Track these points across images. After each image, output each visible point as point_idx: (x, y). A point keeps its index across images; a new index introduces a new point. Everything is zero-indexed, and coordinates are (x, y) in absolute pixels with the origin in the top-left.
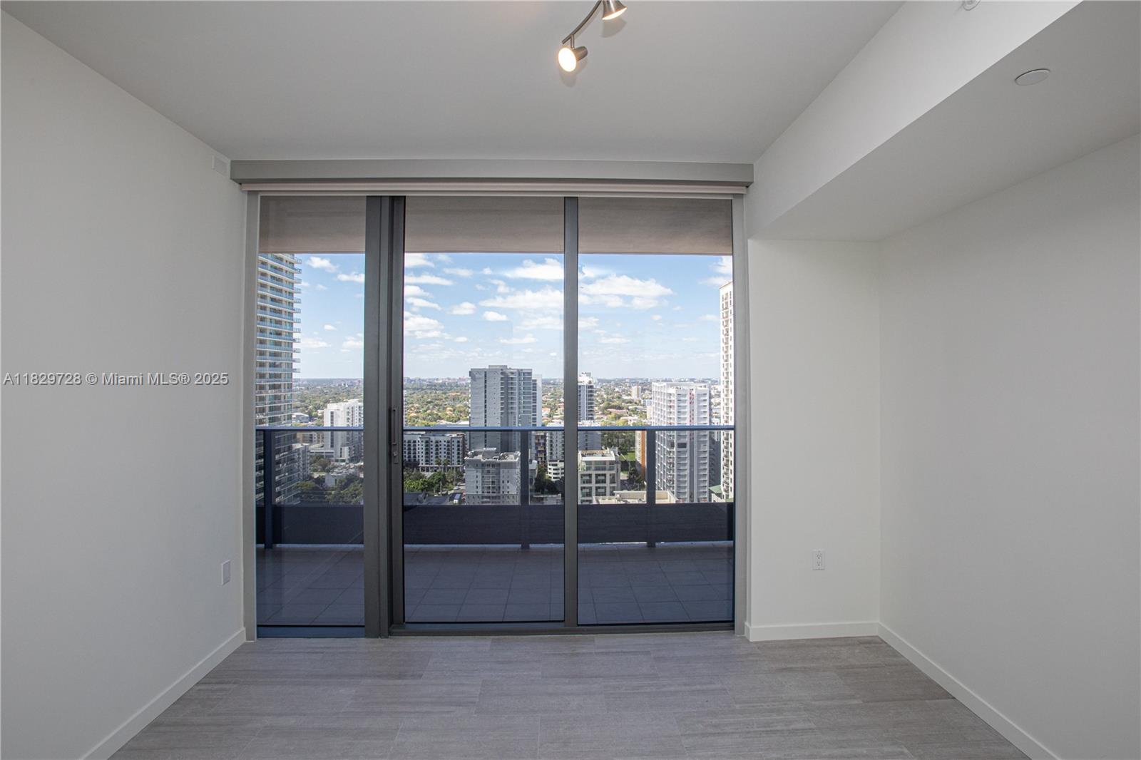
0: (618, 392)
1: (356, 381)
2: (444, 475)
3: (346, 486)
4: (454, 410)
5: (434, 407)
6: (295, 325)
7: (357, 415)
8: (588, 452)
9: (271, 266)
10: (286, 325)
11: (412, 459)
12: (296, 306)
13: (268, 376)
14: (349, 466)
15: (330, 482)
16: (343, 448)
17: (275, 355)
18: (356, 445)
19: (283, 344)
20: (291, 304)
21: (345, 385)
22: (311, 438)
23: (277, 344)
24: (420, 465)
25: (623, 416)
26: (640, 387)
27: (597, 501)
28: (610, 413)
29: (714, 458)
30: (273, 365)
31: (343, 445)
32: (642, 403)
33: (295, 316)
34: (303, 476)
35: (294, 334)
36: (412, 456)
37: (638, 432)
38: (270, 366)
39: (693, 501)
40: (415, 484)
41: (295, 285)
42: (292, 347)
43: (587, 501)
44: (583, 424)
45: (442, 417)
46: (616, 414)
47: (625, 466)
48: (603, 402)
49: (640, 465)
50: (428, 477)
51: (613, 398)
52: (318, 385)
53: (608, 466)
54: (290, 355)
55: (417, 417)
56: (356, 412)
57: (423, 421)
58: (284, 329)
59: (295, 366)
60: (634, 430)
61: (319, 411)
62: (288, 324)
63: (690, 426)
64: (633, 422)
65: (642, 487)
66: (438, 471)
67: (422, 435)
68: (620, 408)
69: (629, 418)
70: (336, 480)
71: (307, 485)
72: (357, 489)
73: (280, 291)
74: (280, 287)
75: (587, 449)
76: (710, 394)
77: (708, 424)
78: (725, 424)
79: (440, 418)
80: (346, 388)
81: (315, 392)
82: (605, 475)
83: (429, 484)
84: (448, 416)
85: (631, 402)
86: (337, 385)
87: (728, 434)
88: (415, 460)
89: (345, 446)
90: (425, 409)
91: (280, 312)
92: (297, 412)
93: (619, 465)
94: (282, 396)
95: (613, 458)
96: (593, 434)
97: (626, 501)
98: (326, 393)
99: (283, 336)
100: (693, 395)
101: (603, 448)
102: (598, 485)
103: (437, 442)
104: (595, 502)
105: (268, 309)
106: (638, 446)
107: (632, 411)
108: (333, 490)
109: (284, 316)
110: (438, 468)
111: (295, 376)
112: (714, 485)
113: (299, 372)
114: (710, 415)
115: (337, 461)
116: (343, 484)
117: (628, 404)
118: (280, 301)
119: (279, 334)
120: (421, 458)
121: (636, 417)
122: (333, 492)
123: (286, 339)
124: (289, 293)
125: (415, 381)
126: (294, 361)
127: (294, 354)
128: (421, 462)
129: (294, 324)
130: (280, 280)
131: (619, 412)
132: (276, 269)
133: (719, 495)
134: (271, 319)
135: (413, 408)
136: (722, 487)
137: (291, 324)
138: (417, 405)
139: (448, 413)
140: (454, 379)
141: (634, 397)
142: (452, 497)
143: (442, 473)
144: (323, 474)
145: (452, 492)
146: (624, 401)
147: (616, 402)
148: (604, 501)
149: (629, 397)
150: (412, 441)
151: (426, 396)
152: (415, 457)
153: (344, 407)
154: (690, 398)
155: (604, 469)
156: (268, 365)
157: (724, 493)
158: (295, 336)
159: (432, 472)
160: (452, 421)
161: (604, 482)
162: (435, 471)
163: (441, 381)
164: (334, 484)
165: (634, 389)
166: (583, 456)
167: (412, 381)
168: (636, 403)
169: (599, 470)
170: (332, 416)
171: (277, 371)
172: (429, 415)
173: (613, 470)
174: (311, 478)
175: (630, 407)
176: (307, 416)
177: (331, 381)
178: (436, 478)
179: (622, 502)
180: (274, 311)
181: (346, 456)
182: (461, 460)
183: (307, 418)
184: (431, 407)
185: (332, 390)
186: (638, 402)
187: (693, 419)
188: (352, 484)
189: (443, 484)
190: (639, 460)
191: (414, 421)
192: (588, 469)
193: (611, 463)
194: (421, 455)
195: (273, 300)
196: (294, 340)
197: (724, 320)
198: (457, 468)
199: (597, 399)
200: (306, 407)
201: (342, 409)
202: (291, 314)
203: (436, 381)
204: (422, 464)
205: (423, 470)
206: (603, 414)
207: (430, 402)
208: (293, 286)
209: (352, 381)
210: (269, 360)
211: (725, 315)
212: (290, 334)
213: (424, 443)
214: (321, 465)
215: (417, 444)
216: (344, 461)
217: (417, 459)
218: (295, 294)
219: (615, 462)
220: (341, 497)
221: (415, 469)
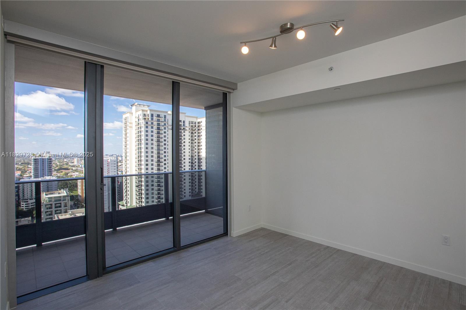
0: (66, 161)
8: (49, 193)
25: (69, 173)
26: (79, 159)
27: (58, 217)
28: (62, 172)
29: (120, 189)
32: (80, 166)
37: (79, 180)
39: (110, 210)
43: (49, 218)
44: (46, 178)
46: (65, 172)
47: (72, 198)
48: (57, 166)
49: (80, 196)
51: (63, 164)
53: (62, 199)
60: (76, 179)
63: (108, 176)
64: (75, 175)
65: (82, 207)
68: (67, 169)
69: (74, 174)
75: (48, 191)
76: (117, 161)
77: (116, 175)
78: (125, 174)
82: (61, 203)
85: (74, 166)
87: (126, 179)
93: (69, 198)
95: (66, 194)
96: (52, 183)
97: (75, 215)
100: (109, 162)
101: (58, 190)
102: (56, 209)
104: (56, 219)
106: (79, 187)
107: (75, 170)
112: (119, 201)
114: (117, 171)
117: (73, 167)
121: (77, 173)
131: (67, 171)
133: (123, 205)
136: (124, 202)
141: (76, 163)
146: (70, 166)
147: (65, 166)
148: (62, 217)
149: (73, 164)
154: (108, 163)
155: (60, 200)
157: (125, 204)
161: (60, 207)
165: (76, 160)
166: (46, 195)
168: (77, 167)
169: (57, 201)
173: (66, 200)
175: (73, 169)
179: (73, 216)
186: (78, 166)
187: (109, 172)
190: (80, 194)
192: (49, 201)
193: (64, 197)
197: (124, 129)
199: (53, 165)
206: (57, 172)
211: (125, 127)
219: (67, 196)
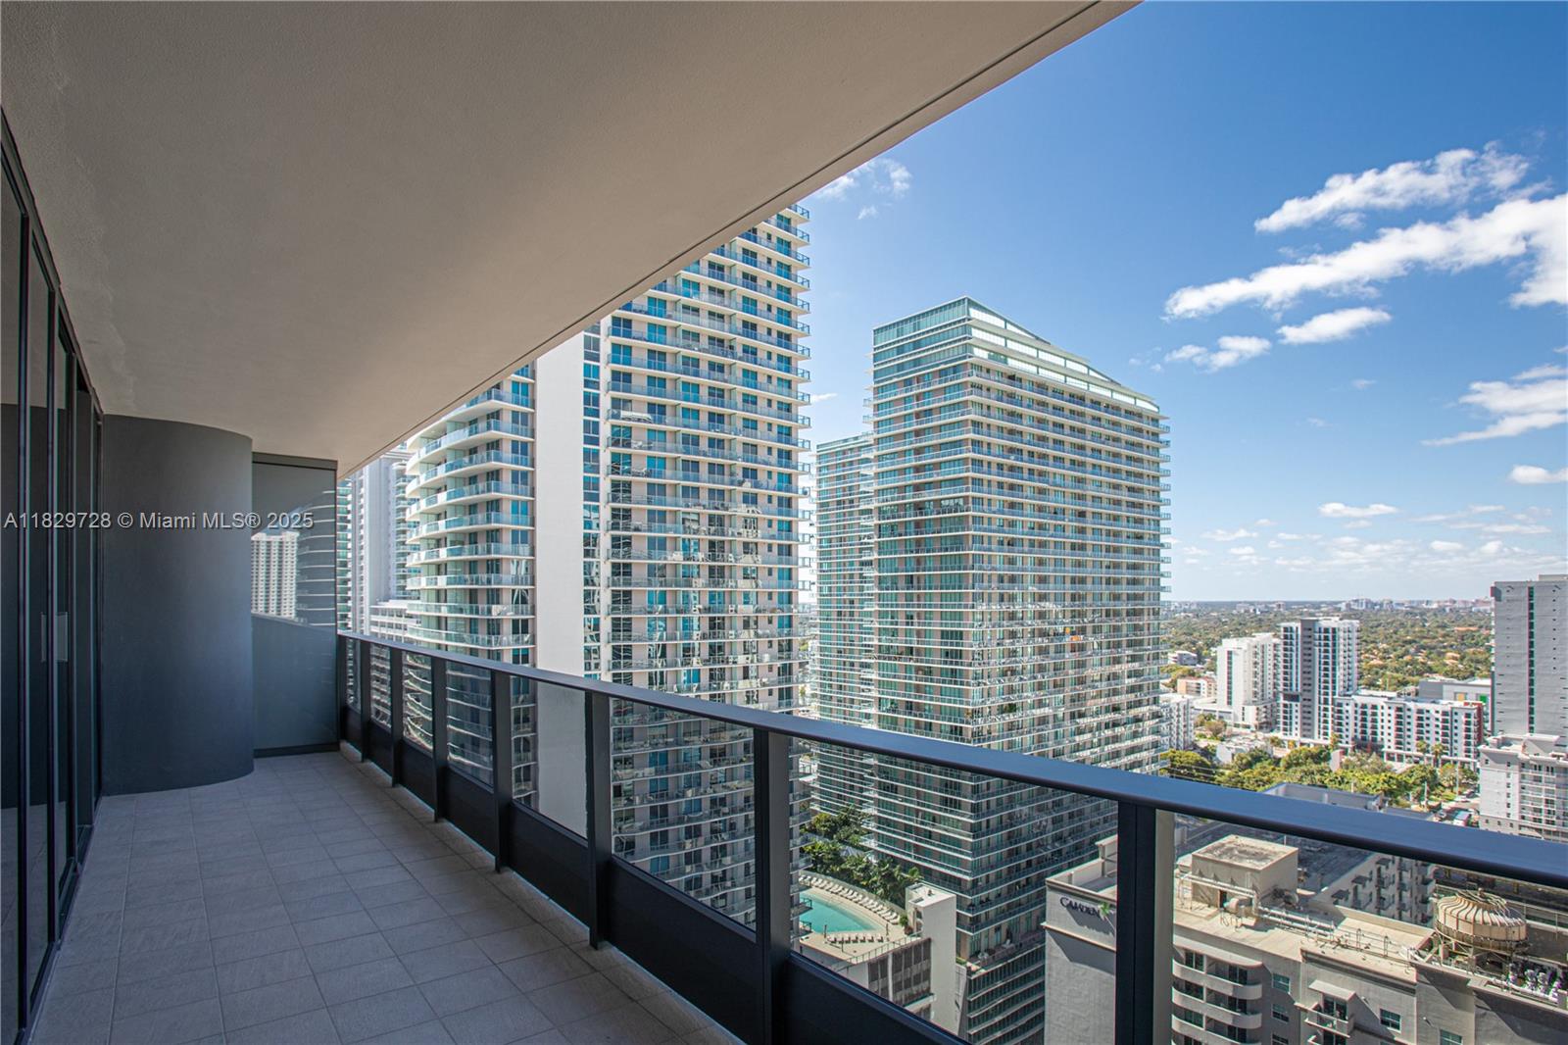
1: (1274, 606)
2: (1433, 772)
3: (1249, 765)
4: (1462, 658)
5: (1418, 651)
6: (1163, 524)
7: (1272, 658)
9: (1127, 442)
10: (1149, 524)
11: (1369, 736)
12: (1163, 495)
13: (1124, 597)
14: (1256, 737)
15: (1224, 754)
16: (1246, 707)
17: (1134, 567)
18: (1269, 705)
19: (1146, 552)
20: (1155, 493)
21: (1255, 610)
22: (1199, 688)
23: (1137, 552)
24: (1385, 749)
30: (1134, 582)
31: (1247, 703)
33: (1163, 510)
34: (1185, 742)
35: (1161, 536)
36: (1369, 731)
38: (1128, 584)
40: (1371, 779)
41: (1162, 466)
42: (1159, 555)
45: (1435, 669)
50: (1399, 771)
52: (1212, 611)
54: (1156, 567)
55: (1384, 667)
56: (1270, 652)
57: (1395, 675)
58: (1146, 531)
59: (1163, 582)
61: (1213, 649)
62: (1152, 523)
66: (1422, 763)
67: (1390, 698)
70: (1233, 755)
71: (1187, 756)
72: (1266, 773)
73: (1140, 475)
74: (1140, 470)
79: (1431, 670)
80: (1256, 616)
81: (1207, 620)
83: (1399, 784)
84: (1448, 668)
86: (1242, 611)
88: (1374, 740)
89: (1249, 704)
90: (1400, 651)
91: (1141, 506)
92: (1178, 649)
94: (1146, 627)
98: (1225, 623)
99: (1146, 540)
103: (1420, 711)
105: (1124, 503)
108: (1227, 769)
109: (1146, 511)
110: (1421, 758)
111: (1164, 597)
113: (1170, 591)
115: (1236, 726)
116: (1244, 761)
118: (1140, 490)
119: (1139, 537)
120: (1386, 737)
122: (1227, 772)
123: (1150, 544)
124: (1153, 477)
125: (1381, 605)
126: (1162, 575)
127: (1162, 565)
128: (1386, 744)
129: (1161, 522)
130: (1139, 460)
132: (1132, 445)
134: (1128, 517)
135: (1376, 652)
137: (1157, 523)
138: (1385, 645)
139: (1447, 662)
140: (1465, 602)
142: (1452, 813)
143: (1431, 767)
144: (1213, 743)
145: (1452, 804)
150: (1369, 706)
151: (1402, 632)
152: (1375, 733)
153: (1249, 645)
156: (1124, 582)
158: (1163, 539)
159: (1409, 762)
160: (1457, 677)
162: (1417, 762)
163: (1435, 606)
164: (1230, 760)
167: (1376, 605)
170: (1230, 658)
171: (1138, 590)
172: (1407, 664)
174: (1195, 747)
176: (1195, 655)
177: (1233, 605)
178: (1418, 774)
180: (1133, 505)
181: (1251, 716)
182: (1472, 748)
183: (1194, 658)
184: (1412, 650)
185: (1236, 618)
188: (1258, 765)
189: (1432, 789)
191: (1377, 673)
194: (1386, 731)
195: (1131, 489)
196: (1162, 545)
198: (1463, 763)
200: (1194, 643)
201: (1245, 647)
202: (1156, 508)
203: (1424, 605)
204: (1389, 745)
205: (1390, 757)
207: (1410, 642)
208: (1158, 466)
209: (1266, 604)
210: (1126, 575)
212: (1156, 537)
213: (1393, 712)
214: (1211, 730)
215: (1379, 711)
216: (1248, 727)
217: (1379, 737)
218: (1161, 479)
220: (1239, 782)
221: (1374, 753)
